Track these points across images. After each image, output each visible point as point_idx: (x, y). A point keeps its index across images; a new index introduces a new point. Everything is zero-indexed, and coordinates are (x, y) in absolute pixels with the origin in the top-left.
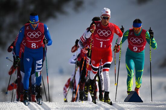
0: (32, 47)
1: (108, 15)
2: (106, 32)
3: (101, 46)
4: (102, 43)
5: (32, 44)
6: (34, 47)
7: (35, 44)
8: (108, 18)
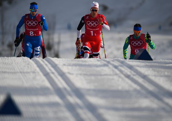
0: (30, 34)
1: (96, 8)
2: (94, 23)
3: (92, 35)
4: (92, 32)
5: (30, 32)
6: (32, 34)
7: (33, 32)
8: (96, 11)
